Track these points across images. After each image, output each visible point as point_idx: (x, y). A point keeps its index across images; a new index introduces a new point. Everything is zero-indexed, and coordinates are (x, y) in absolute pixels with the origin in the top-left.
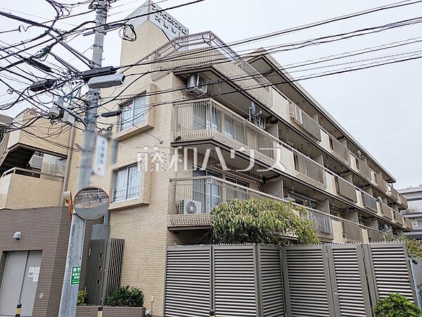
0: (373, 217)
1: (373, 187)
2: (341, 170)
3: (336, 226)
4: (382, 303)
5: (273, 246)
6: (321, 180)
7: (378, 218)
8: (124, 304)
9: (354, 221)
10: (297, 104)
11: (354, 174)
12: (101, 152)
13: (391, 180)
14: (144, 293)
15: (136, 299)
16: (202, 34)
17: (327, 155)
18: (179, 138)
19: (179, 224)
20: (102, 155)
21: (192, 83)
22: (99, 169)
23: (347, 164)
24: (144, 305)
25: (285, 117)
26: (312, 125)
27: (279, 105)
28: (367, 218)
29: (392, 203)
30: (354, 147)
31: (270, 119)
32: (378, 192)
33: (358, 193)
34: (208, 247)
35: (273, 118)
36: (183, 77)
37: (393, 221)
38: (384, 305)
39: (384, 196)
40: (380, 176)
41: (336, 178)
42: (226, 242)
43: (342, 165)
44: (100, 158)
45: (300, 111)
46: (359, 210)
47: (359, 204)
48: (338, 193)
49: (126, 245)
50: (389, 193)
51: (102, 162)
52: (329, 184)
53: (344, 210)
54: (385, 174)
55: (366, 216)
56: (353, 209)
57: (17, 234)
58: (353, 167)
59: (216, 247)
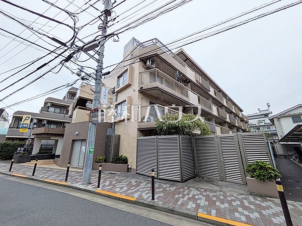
0: (234, 126)
1: (234, 113)
2: (219, 105)
3: (218, 129)
4: (250, 166)
5: (188, 137)
6: (210, 108)
7: (236, 126)
8: (120, 163)
9: (226, 128)
10: (199, 75)
11: (225, 107)
12: (104, 94)
13: (241, 111)
14: (128, 158)
15: (125, 161)
16: (152, 40)
17: (213, 98)
18: (142, 88)
19: (142, 127)
20: (105, 95)
21: (148, 63)
22: (103, 102)
23: (222, 102)
24: (128, 164)
25: (193, 80)
26: (206, 84)
27: (190, 74)
28: (231, 126)
29: (242, 120)
30: (225, 95)
31: (186, 81)
32: (236, 115)
33: (228, 115)
34: (155, 137)
35: (188, 81)
36: (144, 60)
37: (243, 128)
38: (252, 167)
39: (239, 117)
40: (236, 108)
41: (217, 108)
42: (165, 134)
43: (220, 103)
44: (104, 96)
45: (200, 77)
46: (228, 123)
47: (228, 120)
48: (219, 115)
49: (121, 137)
50: (241, 116)
51: (105, 98)
52: (214, 111)
53: (221, 122)
54: (239, 108)
55: (231, 125)
56: (226, 122)
57: (77, 133)
58: (225, 104)
59: (159, 137)
